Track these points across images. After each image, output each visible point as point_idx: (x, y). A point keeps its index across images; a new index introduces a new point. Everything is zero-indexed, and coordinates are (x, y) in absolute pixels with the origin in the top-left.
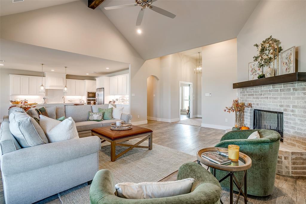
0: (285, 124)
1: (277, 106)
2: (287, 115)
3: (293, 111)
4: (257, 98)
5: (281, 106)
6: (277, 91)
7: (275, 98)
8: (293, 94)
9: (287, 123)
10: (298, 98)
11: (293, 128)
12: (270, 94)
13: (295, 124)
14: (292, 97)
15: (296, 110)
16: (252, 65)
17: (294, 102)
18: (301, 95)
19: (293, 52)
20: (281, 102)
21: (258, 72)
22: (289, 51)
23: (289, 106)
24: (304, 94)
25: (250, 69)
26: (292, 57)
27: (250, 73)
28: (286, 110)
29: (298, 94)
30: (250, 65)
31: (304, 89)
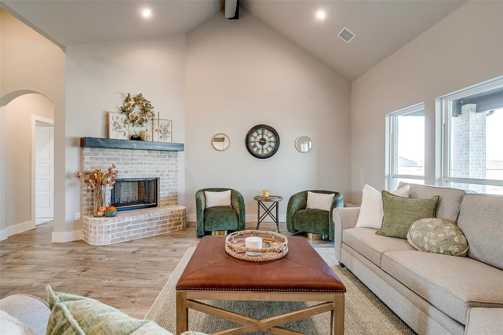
1: (153, 172)
2: (163, 179)
3: (168, 175)
4: (125, 164)
5: (157, 171)
6: (153, 156)
7: (151, 164)
8: (168, 160)
9: (163, 186)
10: (172, 164)
11: (168, 190)
12: (145, 159)
13: (170, 186)
14: (167, 162)
15: (171, 174)
16: (115, 118)
17: (169, 168)
18: (175, 162)
19: (170, 125)
20: (157, 168)
21: (123, 129)
22: (165, 122)
23: (164, 171)
24: (176, 160)
25: (111, 122)
26: (169, 129)
27: (111, 127)
28: (162, 175)
29: (172, 160)
30: (111, 115)
31: (176, 157)
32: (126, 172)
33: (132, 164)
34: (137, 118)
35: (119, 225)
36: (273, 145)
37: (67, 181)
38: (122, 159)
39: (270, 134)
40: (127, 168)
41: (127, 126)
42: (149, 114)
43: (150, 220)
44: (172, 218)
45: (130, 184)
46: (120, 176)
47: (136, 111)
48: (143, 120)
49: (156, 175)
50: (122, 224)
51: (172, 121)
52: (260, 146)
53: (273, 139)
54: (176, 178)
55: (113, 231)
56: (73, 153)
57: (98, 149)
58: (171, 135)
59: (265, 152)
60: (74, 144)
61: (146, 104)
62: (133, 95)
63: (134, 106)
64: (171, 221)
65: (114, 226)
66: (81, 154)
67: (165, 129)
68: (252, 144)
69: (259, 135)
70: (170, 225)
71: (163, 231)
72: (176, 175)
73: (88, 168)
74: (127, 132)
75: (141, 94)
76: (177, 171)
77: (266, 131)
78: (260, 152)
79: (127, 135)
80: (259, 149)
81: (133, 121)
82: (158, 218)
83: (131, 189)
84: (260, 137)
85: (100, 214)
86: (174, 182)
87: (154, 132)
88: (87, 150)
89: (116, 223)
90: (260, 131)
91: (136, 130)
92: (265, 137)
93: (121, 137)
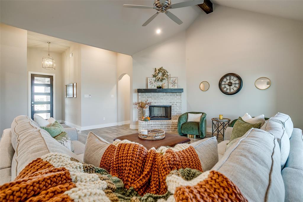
0: (172, 111)
1: (168, 103)
2: (173, 106)
3: (176, 104)
4: (155, 99)
5: (170, 103)
6: (168, 95)
7: (167, 99)
8: (176, 97)
9: (174, 110)
10: (178, 99)
11: (176, 112)
12: (164, 97)
13: (177, 110)
14: (175, 98)
15: (178, 104)
16: (150, 79)
17: (177, 101)
18: (180, 98)
19: (177, 79)
20: (170, 101)
21: (154, 84)
22: (174, 78)
23: (174, 102)
24: (181, 97)
25: (149, 81)
26: (176, 82)
27: (149, 84)
28: (173, 104)
29: (178, 97)
30: (148, 79)
31: (181, 95)
32: (155, 103)
33: (158, 99)
34: (160, 78)
35: (147, 125)
36: (237, 86)
37: (134, 106)
38: (154, 97)
39: (235, 79)
40: (155, 101)
41: (156, 82)
42: (165, 75)
43: (161, 125)
44: (173, 125)
45: (161, 108)
46: (153, 104)
47: (160, 75)
48: (163, 79)
49: (170, 104)
50: (149, 125)
51: (177, 77)
52: (228, 87)
53: (237, 82)
54: (181, 106)
55: (145, 127)
56: (135, 95)
57: (144, 93)
58: (177, 84)
59: (232, 91)
60: (135, 92)
61: (164, 71)
62: (158, 68)
63: (158, 73)
64: (172, 127)
65: (145, 125)
66: (138, 95)
67: (174, 82)
68: (223, 86)
69: (227, 80)
70: (172, 129)
71: (168, 131)
72: (181, 104)
73: (140, 101)
74: (156, 85)
75: (162, 67)
76: (181, 103)
77: (232, 77)
78: (228, 91)
79: (156, 86)
80: (227, 89)
81: (158, 80)
82: (165, 124)
83: (162, 111)
84: (228, 81)
85: (143, 119)
86: (179, 108)
87: (169, 84)
88: (140, 94)
89: (146, 124)
90: (228, 78)
91: (160, 84)
92: (232, 81)
93: (153, 87)
